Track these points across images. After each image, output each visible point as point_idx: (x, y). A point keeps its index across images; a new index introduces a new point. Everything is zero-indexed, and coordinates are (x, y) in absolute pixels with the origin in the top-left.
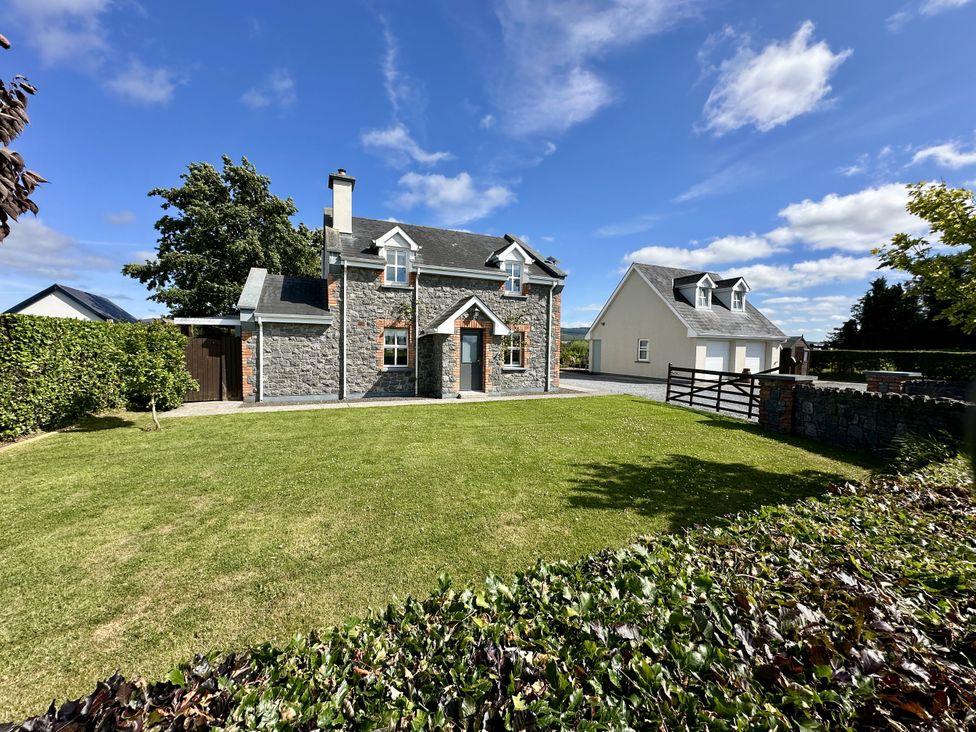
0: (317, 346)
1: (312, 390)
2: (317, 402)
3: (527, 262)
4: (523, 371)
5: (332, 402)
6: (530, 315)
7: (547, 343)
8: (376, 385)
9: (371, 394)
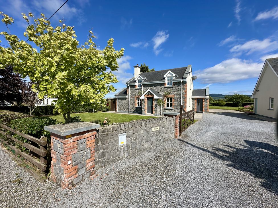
0: (125, 102)
1: (125, 110)
2: (125, 113)
3: (173, 76)
4: (172, 109)
5: (127, 113)
6: (174, 92)
7: (181, 100)
8: (135, 110)
9: (134, 112)
